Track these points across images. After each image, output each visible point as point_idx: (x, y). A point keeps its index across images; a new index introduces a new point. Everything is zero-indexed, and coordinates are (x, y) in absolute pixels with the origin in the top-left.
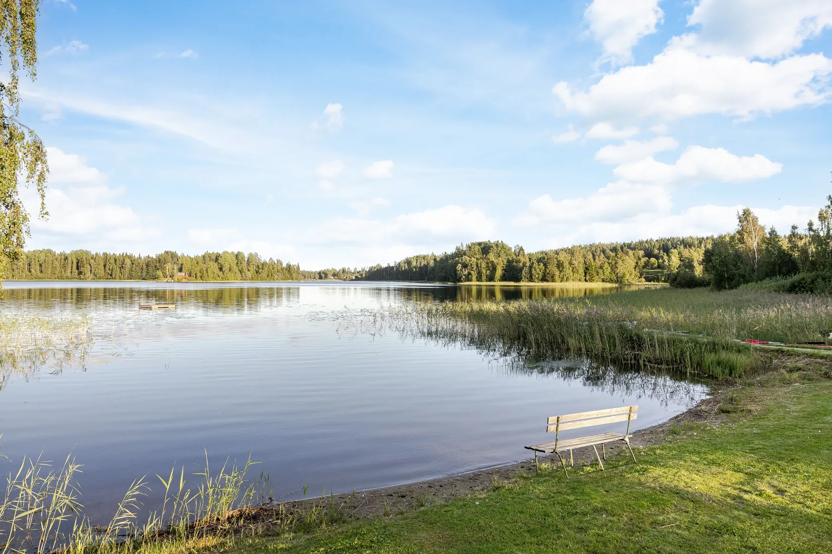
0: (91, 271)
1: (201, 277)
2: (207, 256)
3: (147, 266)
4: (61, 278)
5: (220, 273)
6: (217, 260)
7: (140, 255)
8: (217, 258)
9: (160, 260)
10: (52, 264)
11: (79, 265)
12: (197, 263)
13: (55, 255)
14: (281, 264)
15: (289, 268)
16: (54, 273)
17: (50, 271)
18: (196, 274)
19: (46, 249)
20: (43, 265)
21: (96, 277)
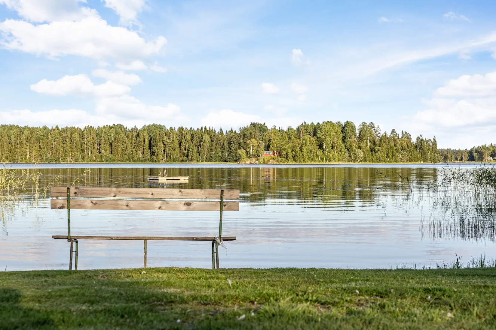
0: (164, 150)
1: (294, 157)
2: (303, 128)
3: (229, 143)
4: (132, 160)
5: (319, 152)
6: (315, 133)
7: (221, 129)
8: (315, 130)
9: (244, 135)
10: (123, 142)
11: (152, 143)
12: (289, 138)
13: (126, 131)
14: (409, 138)
15: (421, 145)
16: (125, 154)
17: (120, 150)
18: (287, 154)
19: (116, 125)
20: (113, 144)
21: (170, 159)
